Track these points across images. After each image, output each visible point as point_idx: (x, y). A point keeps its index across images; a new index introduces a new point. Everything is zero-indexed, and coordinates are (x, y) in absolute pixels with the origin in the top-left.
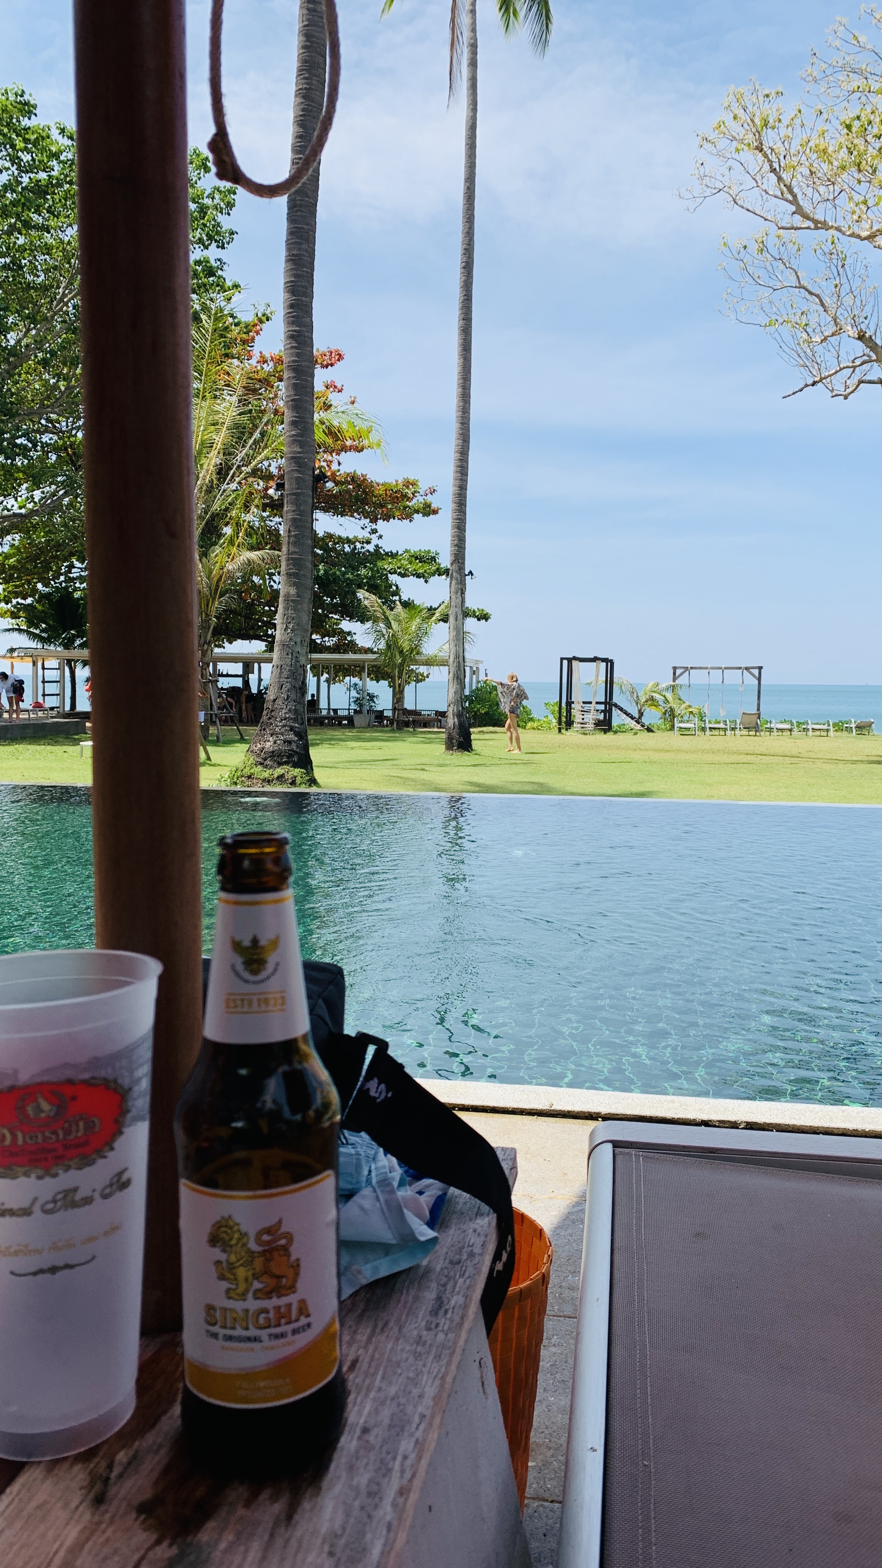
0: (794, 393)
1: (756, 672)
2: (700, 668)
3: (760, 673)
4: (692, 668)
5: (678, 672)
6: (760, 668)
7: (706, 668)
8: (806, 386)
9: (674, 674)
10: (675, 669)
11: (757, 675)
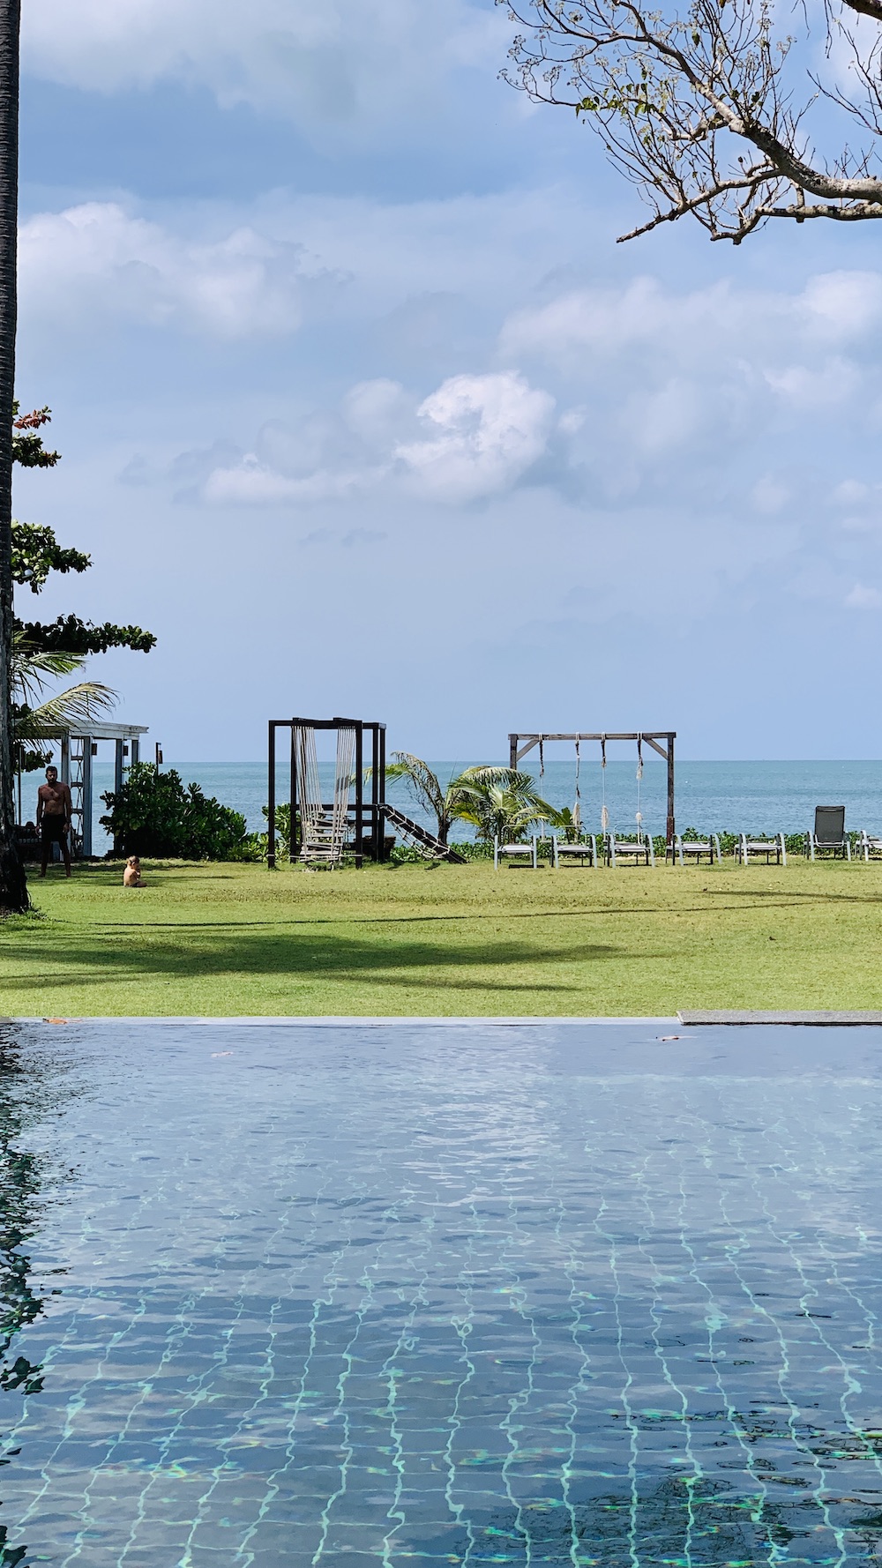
0: (638, 233)
1: (663, 743)
2: (560, 737)
3: (671, 747)
4: (544, 737)
5: (521, 744)
6: (671, 736)
7: (573, 738)
8: (660, 219)
9: (513, 748)
10: (514, 738)
11: (666, 748)
